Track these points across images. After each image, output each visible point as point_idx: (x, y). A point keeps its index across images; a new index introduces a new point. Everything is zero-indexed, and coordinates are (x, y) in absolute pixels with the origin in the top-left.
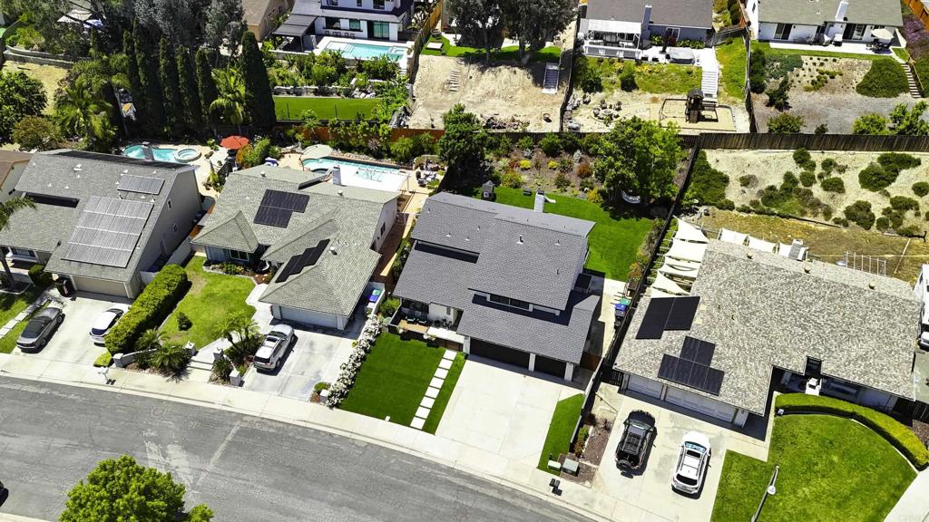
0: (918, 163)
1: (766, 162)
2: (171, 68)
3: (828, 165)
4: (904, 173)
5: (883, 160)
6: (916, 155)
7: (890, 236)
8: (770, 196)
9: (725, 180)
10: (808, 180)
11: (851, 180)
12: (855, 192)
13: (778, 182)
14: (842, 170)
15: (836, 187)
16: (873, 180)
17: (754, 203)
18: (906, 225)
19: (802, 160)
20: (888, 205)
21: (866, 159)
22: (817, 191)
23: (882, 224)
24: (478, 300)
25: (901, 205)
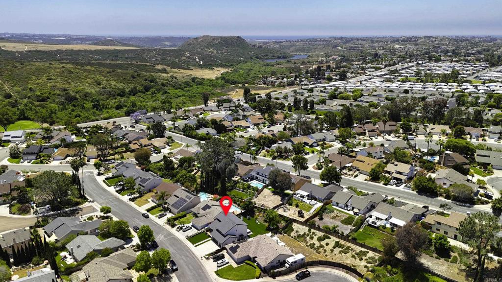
0: (330, 238)
1: (303, 229)
2: (211, 179)
3: (313, 233)
4: (326, 240)
5: (324, 235)
6: (331, 236)
7: (315, 251)
8: (299, 236)
9: (293, 230)
10: (308, 235)
11: (315, 238)
12: (315, 241)
13: (302, 233)
14: (316, 235)
15: (312, 238)
16: (320, 239)
17: (295, 236)
18: (319, 250)
19: (309, 231)
20: (319, 245)
21: (321, 234)
22: (308, 238)
23: (315, 249)
24: (217, 230)
25: (322, 246)
